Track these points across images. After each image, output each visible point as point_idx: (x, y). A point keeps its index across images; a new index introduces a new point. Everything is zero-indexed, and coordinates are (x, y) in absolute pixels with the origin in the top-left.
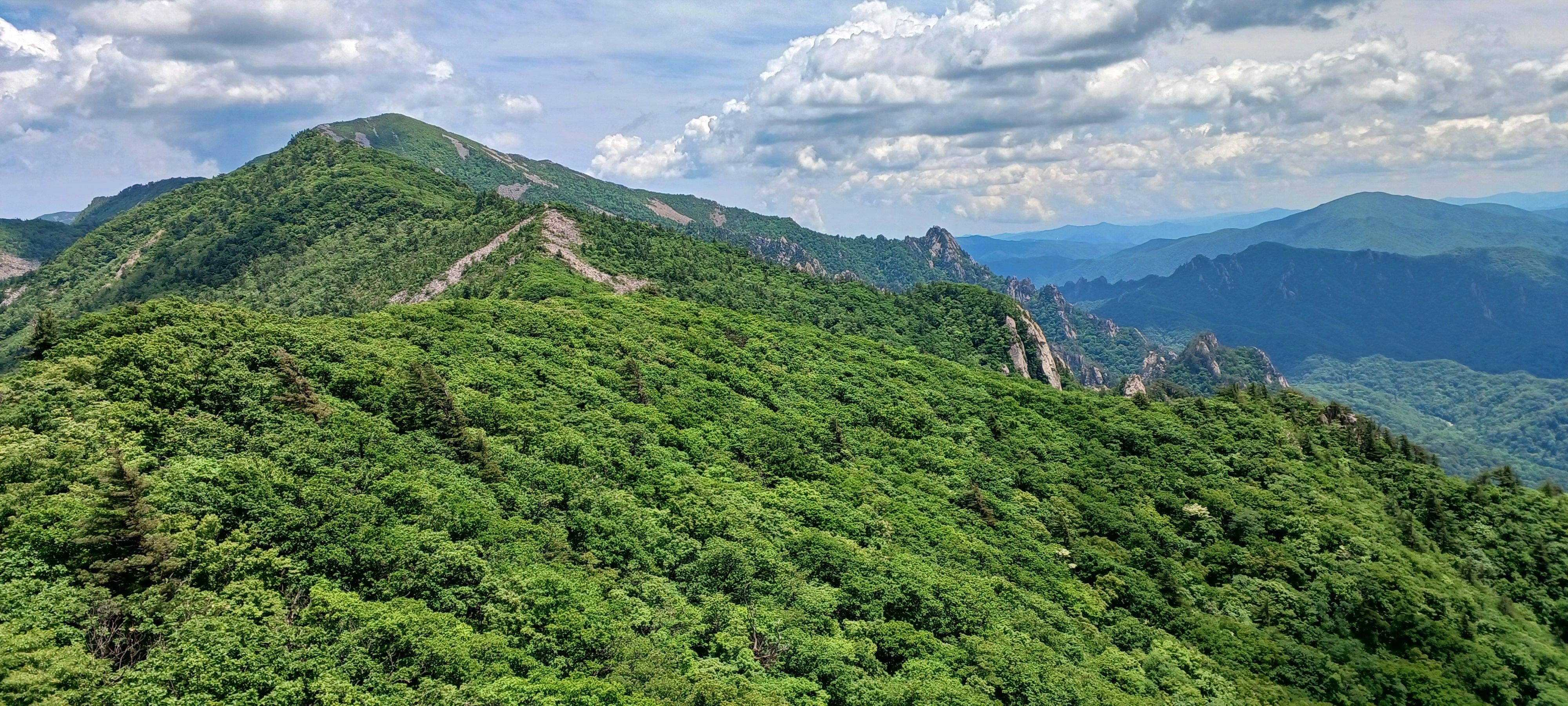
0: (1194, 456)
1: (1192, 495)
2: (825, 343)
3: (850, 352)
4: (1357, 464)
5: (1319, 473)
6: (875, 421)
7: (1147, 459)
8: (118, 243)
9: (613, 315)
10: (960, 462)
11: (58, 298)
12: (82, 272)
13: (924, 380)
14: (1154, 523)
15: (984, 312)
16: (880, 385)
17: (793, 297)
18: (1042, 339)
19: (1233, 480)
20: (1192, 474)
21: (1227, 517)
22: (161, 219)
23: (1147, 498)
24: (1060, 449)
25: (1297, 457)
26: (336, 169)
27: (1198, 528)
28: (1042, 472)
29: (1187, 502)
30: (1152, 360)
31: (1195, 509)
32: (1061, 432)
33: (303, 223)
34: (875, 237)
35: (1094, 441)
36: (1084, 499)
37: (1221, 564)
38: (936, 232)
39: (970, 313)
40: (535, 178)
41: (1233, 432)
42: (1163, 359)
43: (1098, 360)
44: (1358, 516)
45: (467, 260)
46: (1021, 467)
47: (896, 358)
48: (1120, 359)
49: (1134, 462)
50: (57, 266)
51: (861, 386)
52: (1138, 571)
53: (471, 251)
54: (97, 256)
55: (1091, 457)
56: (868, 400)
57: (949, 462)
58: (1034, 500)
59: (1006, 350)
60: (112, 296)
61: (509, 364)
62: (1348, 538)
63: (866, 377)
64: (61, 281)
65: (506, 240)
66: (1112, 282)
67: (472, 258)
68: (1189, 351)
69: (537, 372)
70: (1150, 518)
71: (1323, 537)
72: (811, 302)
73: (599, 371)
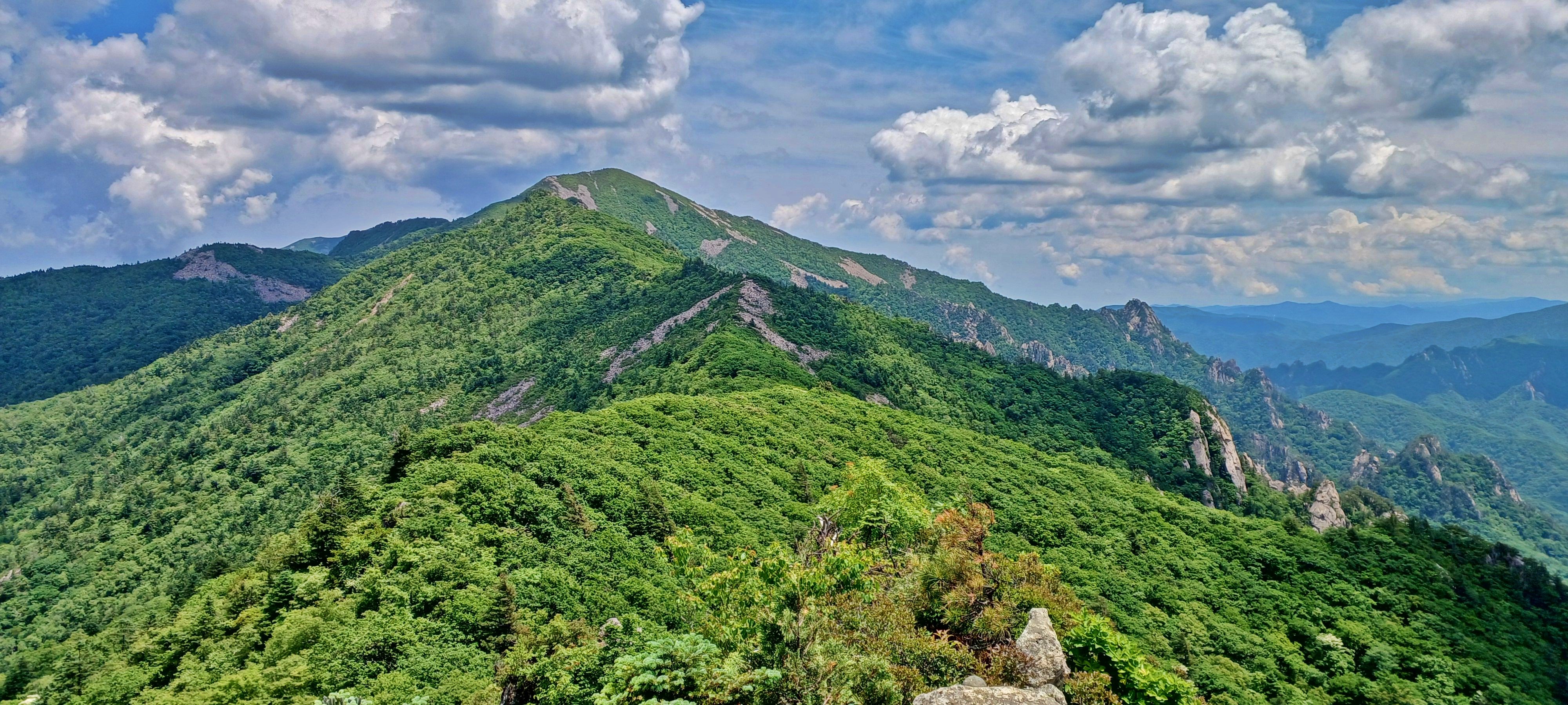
0: (1336, 586)
1: (1329, 624)
2: (980, 447)
3: (1003, 456)
4: (1519, 609)
5: (1470, 616)
6: (1016, 529)
7: (1287, 586)
8: (375, 283)
9: (792, 413)
10: (1093, 573)
11: (323, 329)
12: (344, 306)
13: (1072, 490)
14: (1281, 649)
15: (1168, 404)
16: (1027, 493)
17: (970, 375)
18: (1227, 436)
19: (1376, 613)
20: (1334, 604)
21: (1361, 650)
22: (412, 264)
23: (1280, 623)
24: (1198, 568)
25: (1448, 597)
26: (563, 229)
27: (1329, 658)
28: (1176, 589)
29: (1323, 631)
30: (1364, 459)
31: (1329, 638)
32: (1203, 550)
33: (532, 278)
34: (1069, 307)
35: (1235, 563)
36: (1215, 619)
37: (1347, 695)
38: (1136, 305)
39: (1153, 404)
40: (736, 235)
41: (1384, 565)
42: (1376, 459)
43: (1306, 452)
44: (1505, 663)
45: (670, 322)
46: (1154, 583)
47: (1048, 465)
48: (1331, 453)
49: (1274, 587)
50: (325, 300)
51: (1009, 492)
52: (1258, 694)
53: (675, 314)
54: (357, 293)
55: (1228, 578)
56: (1011, 507)
57: (1084, 573)
58: (1163, 616)
59: (1188, 444)
60: (367, 330)
61: (705, 463)
62: (1487, 684)
63: (1014, 484)
64: (326, 314)
65: (706, 306)
66: (1332, 367)
67: (676, 321)
68: (1407, 454)
69: (726, 470)
70: (1279, 644)
71: (1460, 681)
72: (988, 381)
73: (777, 471)
